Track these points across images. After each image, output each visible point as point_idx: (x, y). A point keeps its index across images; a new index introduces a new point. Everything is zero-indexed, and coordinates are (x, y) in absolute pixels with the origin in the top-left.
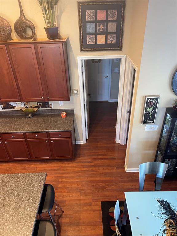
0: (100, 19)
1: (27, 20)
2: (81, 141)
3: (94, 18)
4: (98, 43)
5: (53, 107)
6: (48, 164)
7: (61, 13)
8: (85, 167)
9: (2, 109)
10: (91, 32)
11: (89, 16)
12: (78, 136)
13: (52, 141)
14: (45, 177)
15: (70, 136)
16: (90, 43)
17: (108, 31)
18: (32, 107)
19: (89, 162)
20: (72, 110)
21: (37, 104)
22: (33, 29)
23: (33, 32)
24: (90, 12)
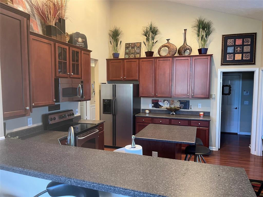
0: (237, 44)
1: (188, 45)
2: (213, 147)
3: (233, 44)
4: (236, 59)
5: (192, 109)
7: (210, 42)
9: (152, 107)
10: (230, 52)
12: (211, 141)
15: (208, 126)
16: (229, 60)
17: (244, 52)
20: (209, 113)
21: (180, 105)
23: (190, 52)
24: (231, 40)
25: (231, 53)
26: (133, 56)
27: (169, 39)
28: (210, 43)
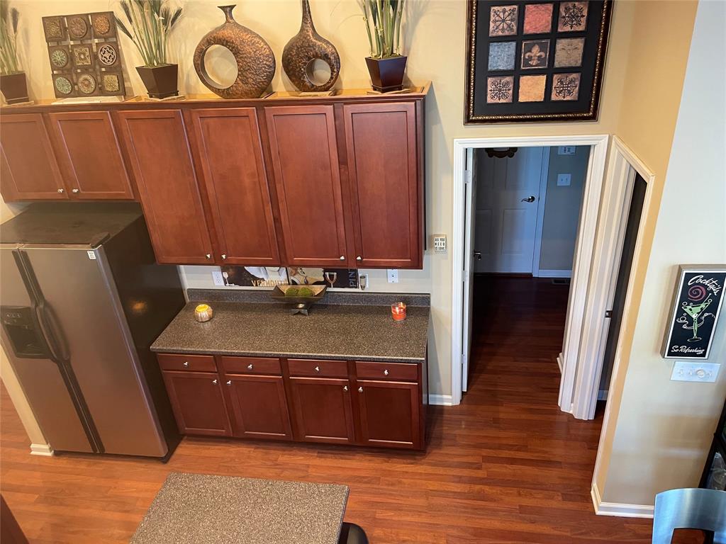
0: (531, 32)
1: (320, 38)
2: (445, 397)
3: (515, 28)
4: (522, 99)
5: (367, 286)
6: (342, 459)
7: (417, 16)
8: (460, 480)
9: (226, 283)
10: (501, 68)
11: (498, 23)
12: (439, 379)
13: (360, 389)
14: (344, 498)
15: (415, 378)
16: (497, 101)
17: (557, 65)
18: (307, 283)
19: (469, 466)
20: (426, 299)
21: (324, 276)
22: (335, 64)
23: (333, 71)
24: (504, 11)
25: (504, 71)
26: (92, 80)
27: (232, 7)
28: (416, 21)
